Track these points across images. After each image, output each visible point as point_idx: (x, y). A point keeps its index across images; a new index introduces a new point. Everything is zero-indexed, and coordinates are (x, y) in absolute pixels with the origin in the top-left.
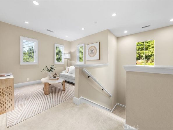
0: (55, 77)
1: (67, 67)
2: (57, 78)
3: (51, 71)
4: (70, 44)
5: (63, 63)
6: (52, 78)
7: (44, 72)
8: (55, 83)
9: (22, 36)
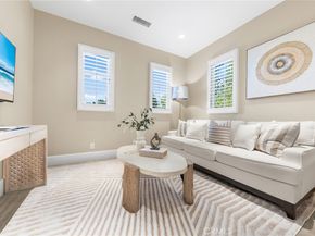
0: (154, 148)
1: (181, 122)
2: (162, 150)
3: (143, 128)
4: (184, 65)
5: (169, 112)
6: (148, 148)
7: (125, 128)
8: (159, 173)
9: (82, 43)
